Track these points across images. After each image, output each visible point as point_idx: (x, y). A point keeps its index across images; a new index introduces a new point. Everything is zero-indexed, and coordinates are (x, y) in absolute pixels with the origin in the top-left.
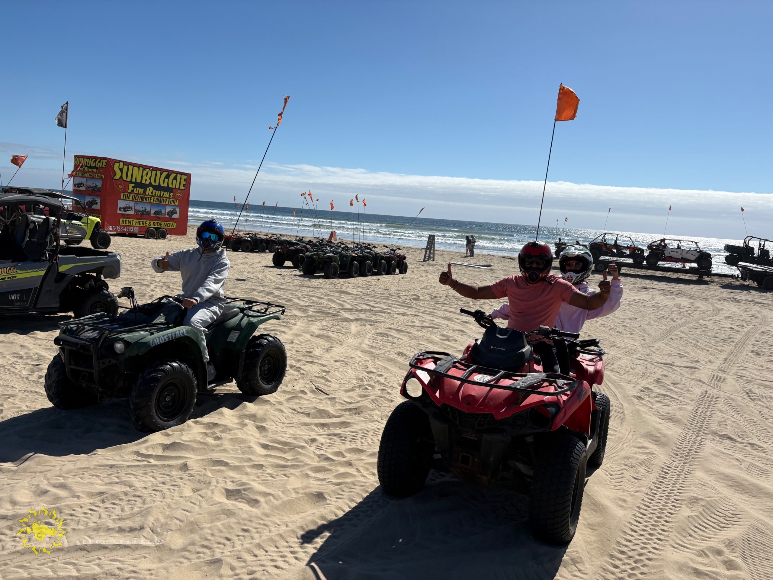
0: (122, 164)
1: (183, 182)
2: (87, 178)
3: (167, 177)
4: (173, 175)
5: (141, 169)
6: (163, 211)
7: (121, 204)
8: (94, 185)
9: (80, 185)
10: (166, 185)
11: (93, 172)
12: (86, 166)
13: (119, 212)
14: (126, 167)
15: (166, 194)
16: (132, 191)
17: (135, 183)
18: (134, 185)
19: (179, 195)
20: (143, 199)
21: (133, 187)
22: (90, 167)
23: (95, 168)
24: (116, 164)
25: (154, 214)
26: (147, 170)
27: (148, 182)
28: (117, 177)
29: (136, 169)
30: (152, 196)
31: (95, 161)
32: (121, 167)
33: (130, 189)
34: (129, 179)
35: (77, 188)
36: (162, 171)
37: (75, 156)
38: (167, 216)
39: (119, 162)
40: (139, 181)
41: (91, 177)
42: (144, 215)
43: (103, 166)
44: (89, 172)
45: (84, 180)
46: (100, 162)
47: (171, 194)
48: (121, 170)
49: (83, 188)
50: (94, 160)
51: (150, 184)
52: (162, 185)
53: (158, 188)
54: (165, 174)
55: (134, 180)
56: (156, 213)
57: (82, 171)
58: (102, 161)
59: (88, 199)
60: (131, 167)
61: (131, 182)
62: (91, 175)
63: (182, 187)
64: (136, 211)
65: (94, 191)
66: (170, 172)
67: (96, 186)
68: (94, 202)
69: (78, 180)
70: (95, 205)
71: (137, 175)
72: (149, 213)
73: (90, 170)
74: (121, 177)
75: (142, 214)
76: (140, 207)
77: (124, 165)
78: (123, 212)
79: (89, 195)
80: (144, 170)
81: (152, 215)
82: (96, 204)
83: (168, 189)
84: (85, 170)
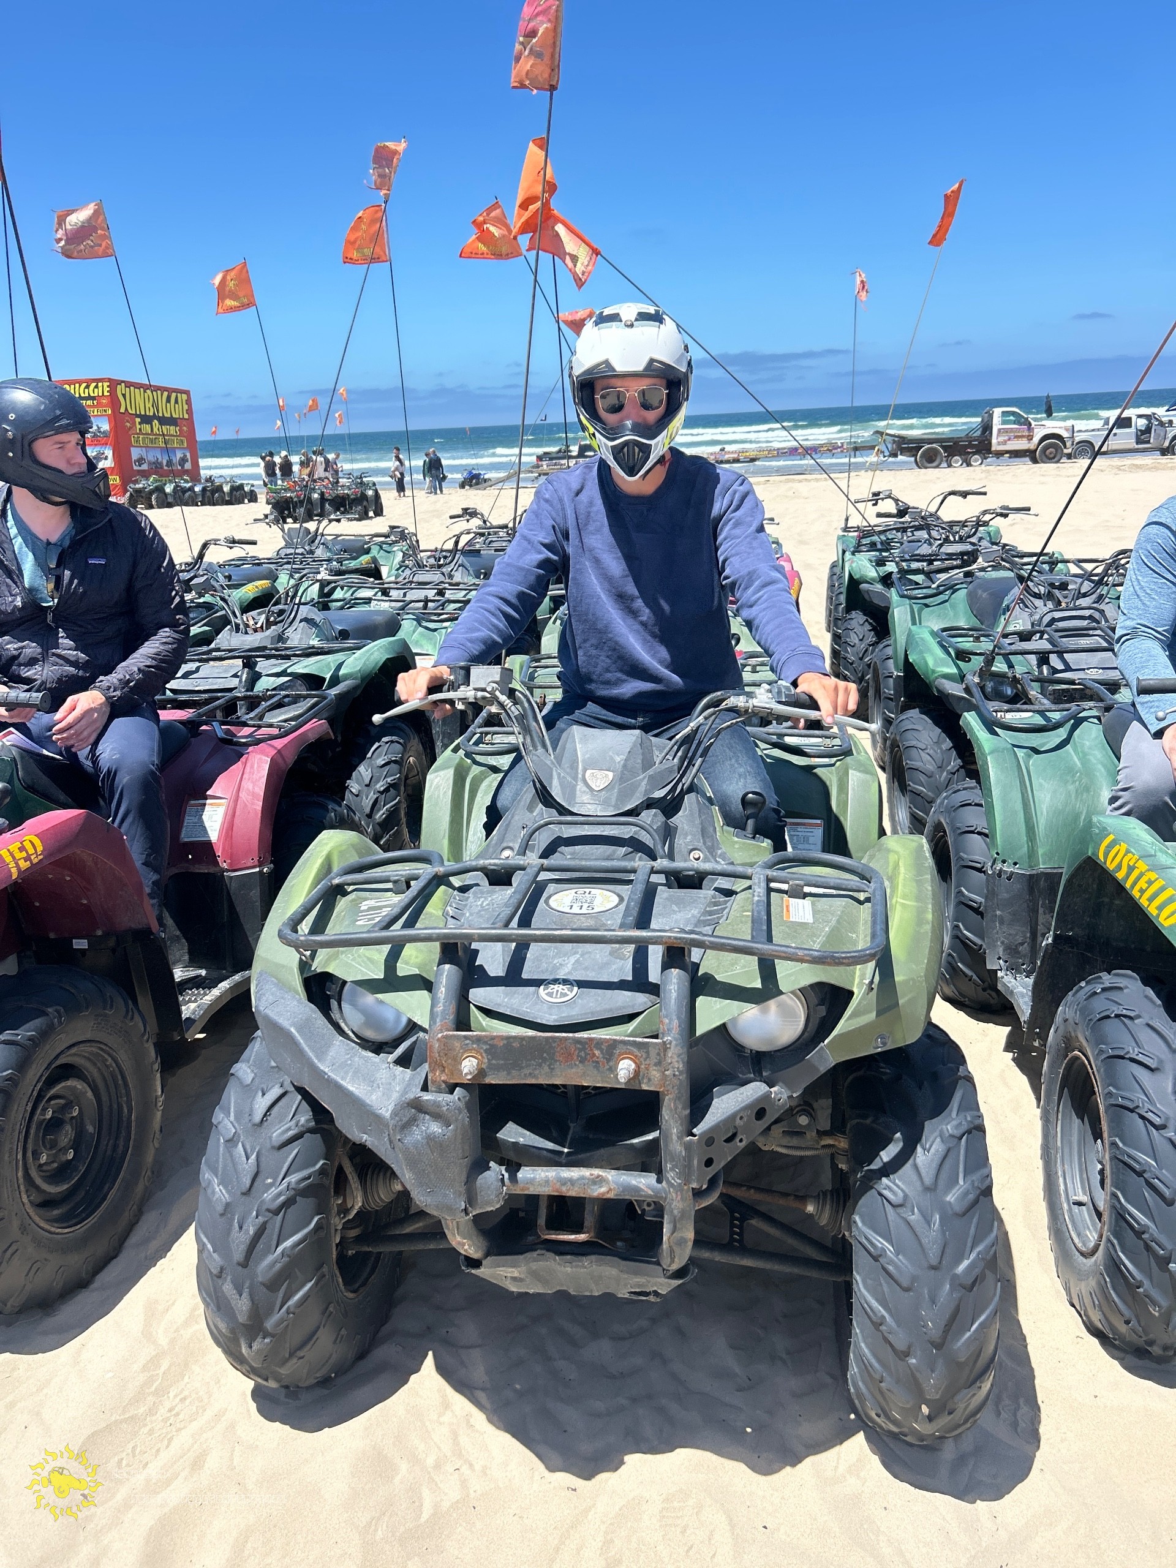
0: (123, 384)
1: (186, 407)
3: (168, 400)
4: (174, 395)
6: (174, 461)
7: (135, 453)
10: (169, 416)
13: (135, 468)
14: (128, 390)
15: (172, 429)
16: (140, 429)
17: (139, 416)
18: (138, 420)
19: (185, 428)
20: (151, 441)
21: (140, 423)
24: (118, 386)
25: (167, 465)
26: (148, 391)
27: (151, 414)
28: (122, 410)
29: (138, 392)
30: (159, 435)
31: (87, 387)
32: (124, 392)
33: (138, 426)
34: (134, 412)
36: (163, 389)
38: (179, 468)
39: (120, 382)
40: (143, 413)
42: (156, 468)
46: (96, 387)
47: (178, 428)
48: (124, 396)
50: (84, 385)
51: (154, 417)
52: (166, 415)
53: (163, 421)
54: (166, 394)
55: (138, 412)
56: (170, 463)
58: (100, 384)
60: (133, 389)
63: (186, 416)
64: (150, 463)
66: (170, 391)
71: (140, 403)
72: (162, 464)
74: (126, 409)
75: (156, 467)
76: (151, 458)
77: (126, 387)
78: (139, 468)
81: (165, 468)
82: (106, 458)
83: (172, 421)
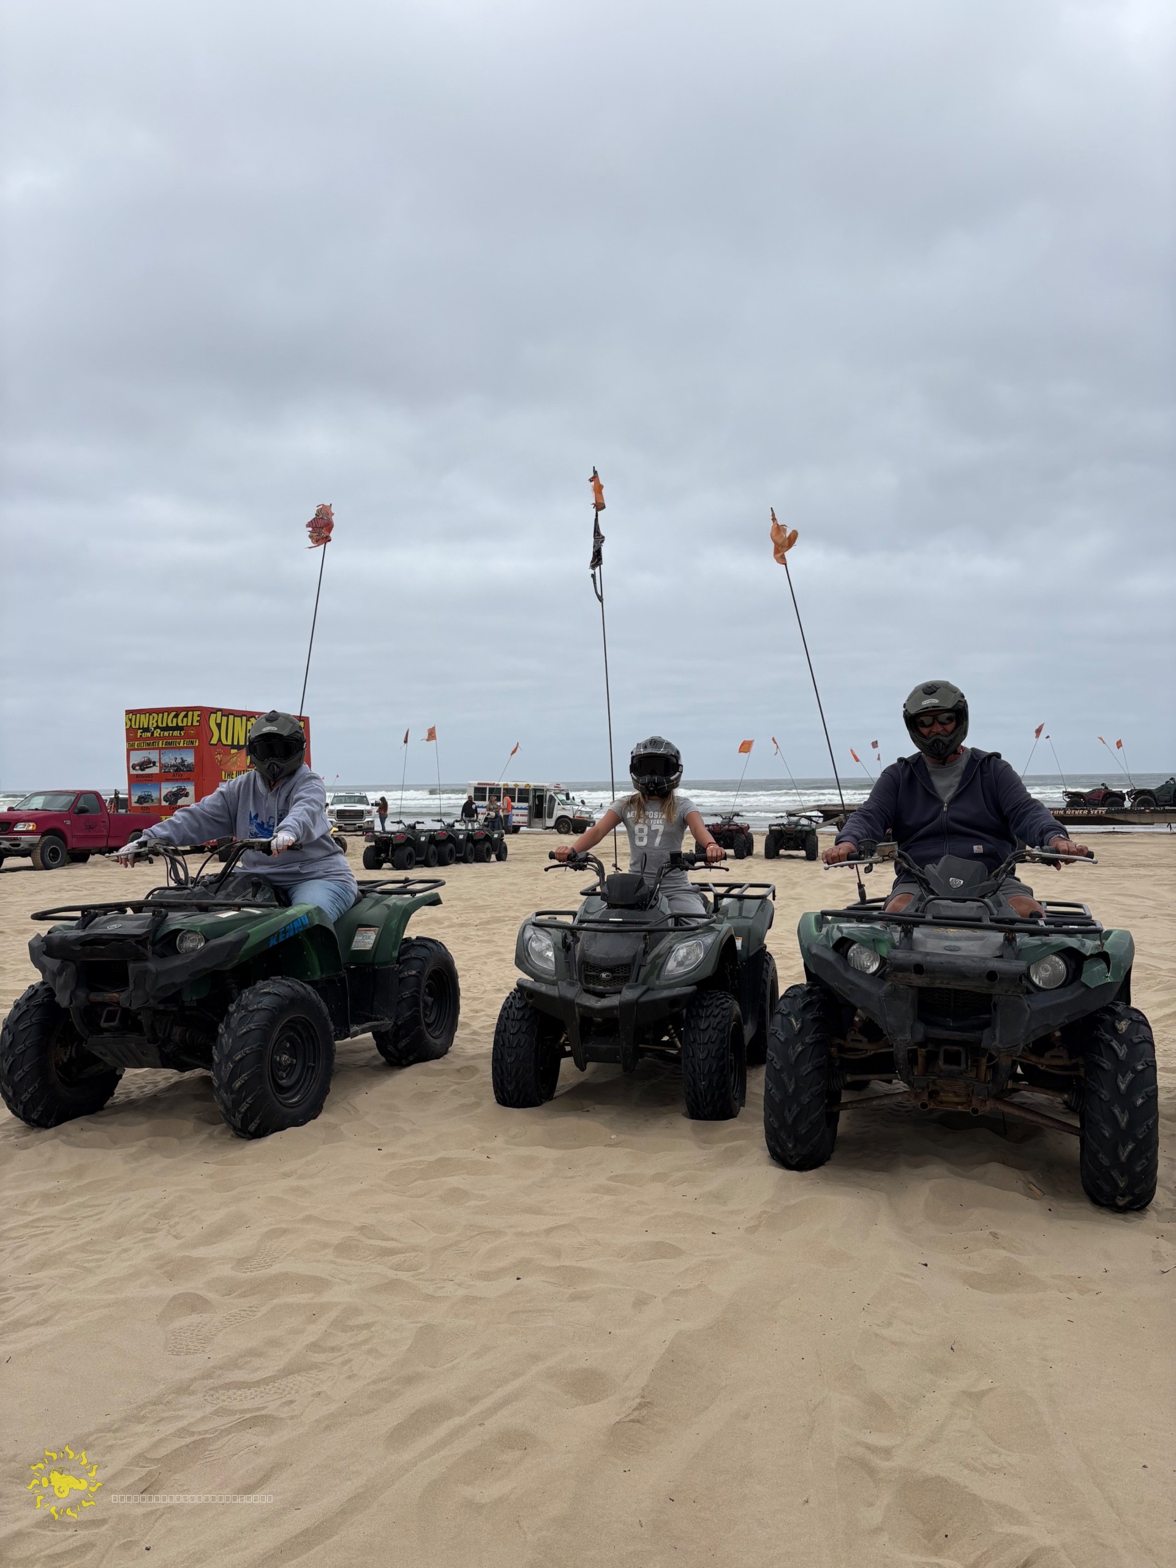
0: (219, 713)
2: (160, 749)
5: (244, 718)
8: (179, 761)
9: (144, 765)
11: (173, 737)
12: (155, 728)
14: (225, 719)
22: (167, 728)
23: (177, 728)
24: (212, 715)
28: (214, 741)
29: (238, 720)
31: (176, 716)
32: (218, 721)
34: (229, 743)
35: (140, 772)
37: (128, 712)
39: (215, 711)
41: (170, 746)
43: (195, 723)
44: (164, 738)
45: (154, 755)
46: (186, 716)
48: (219, 726)
49: (155, 770)
50: (173, 714)
55: (235, 743)
57: (147, 738)
58: (190, 713)
59: (167, 788)
60: (231, 717)
61: (233, 746)
62: (170, 744)
65: (179, 772)
67: (183, 761)
68: (181, 793)
69: (138, 757)
70: (183, 798)
73: (166, 734)
74: (220, 740)
77: (222, 715)
79: (168, 780)
80: (248, 720)
82: (187, 795)
84: (156, 734)
